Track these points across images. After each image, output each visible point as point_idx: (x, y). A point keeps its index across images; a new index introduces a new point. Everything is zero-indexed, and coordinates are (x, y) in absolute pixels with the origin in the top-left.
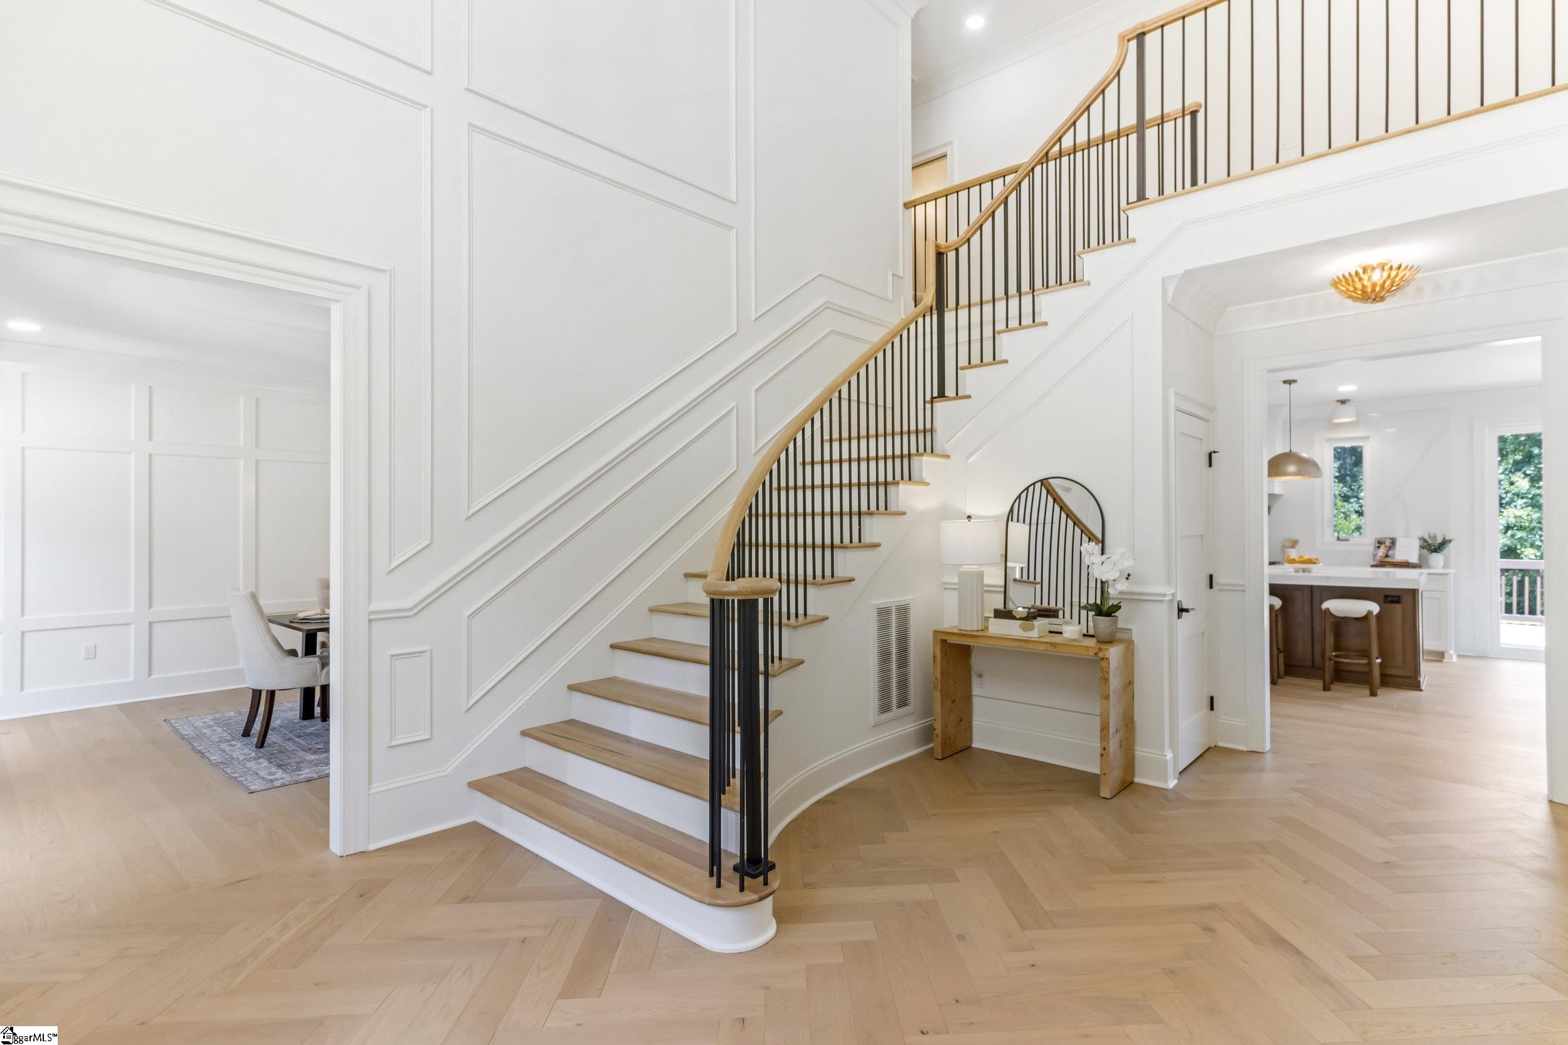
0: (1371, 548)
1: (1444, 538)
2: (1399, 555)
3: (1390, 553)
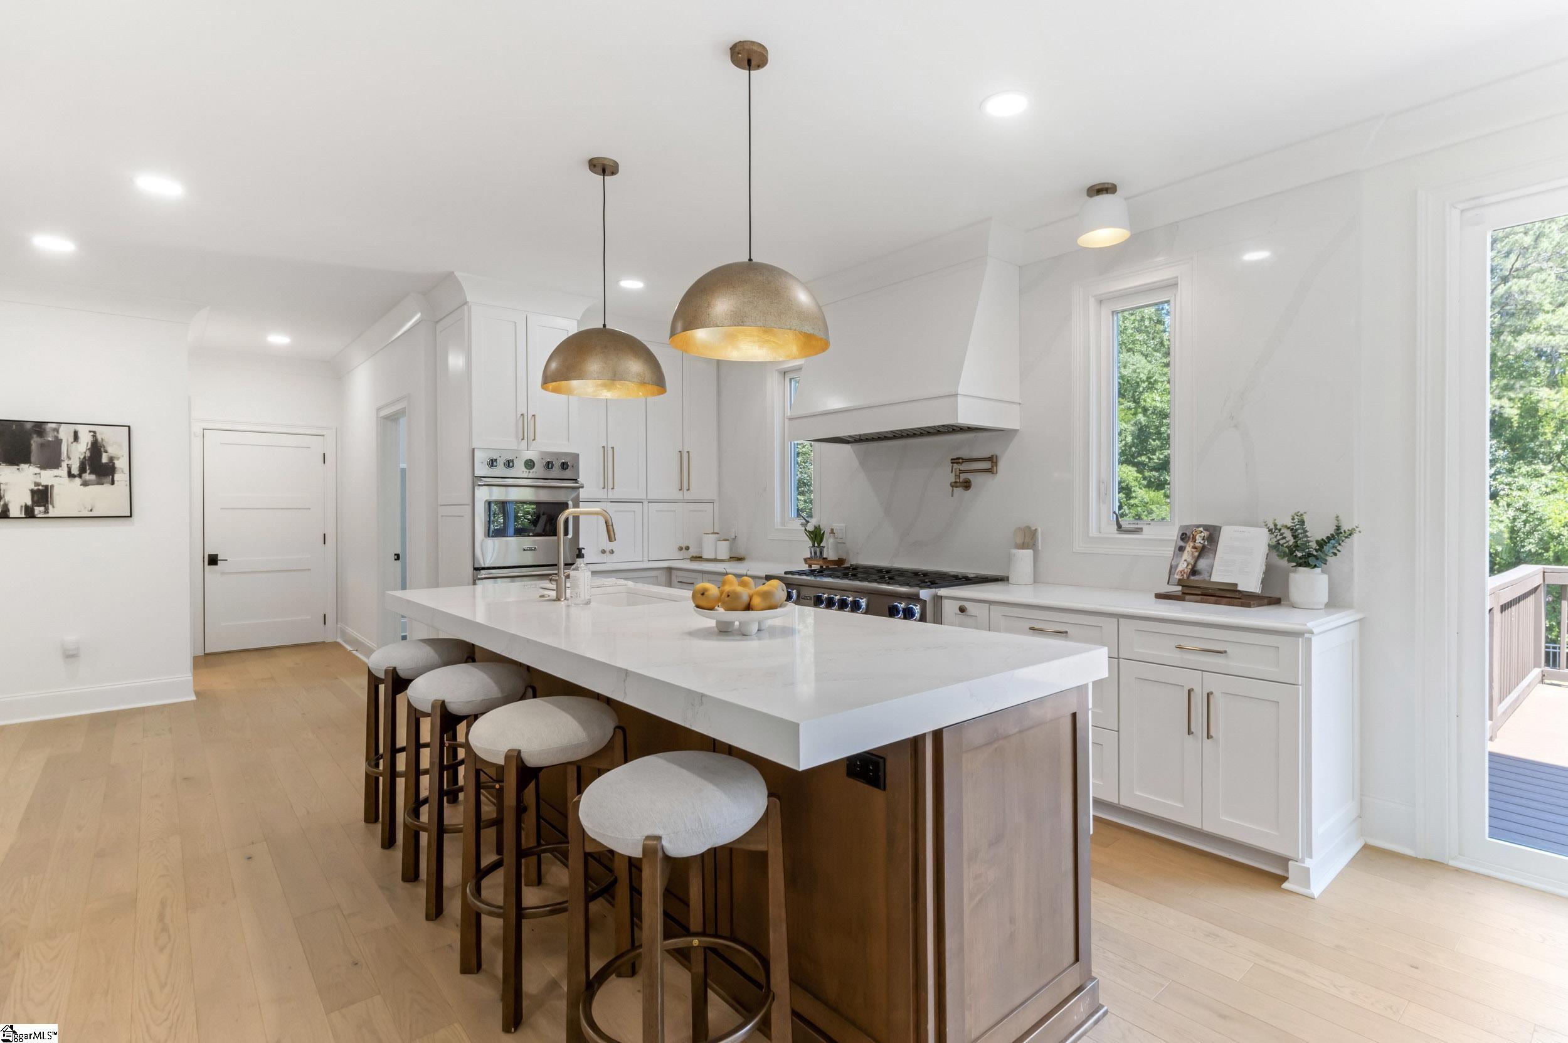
0: (1170, 550)
1: (1338, 528)
2: (1220, 572)
3: (1202, 564)
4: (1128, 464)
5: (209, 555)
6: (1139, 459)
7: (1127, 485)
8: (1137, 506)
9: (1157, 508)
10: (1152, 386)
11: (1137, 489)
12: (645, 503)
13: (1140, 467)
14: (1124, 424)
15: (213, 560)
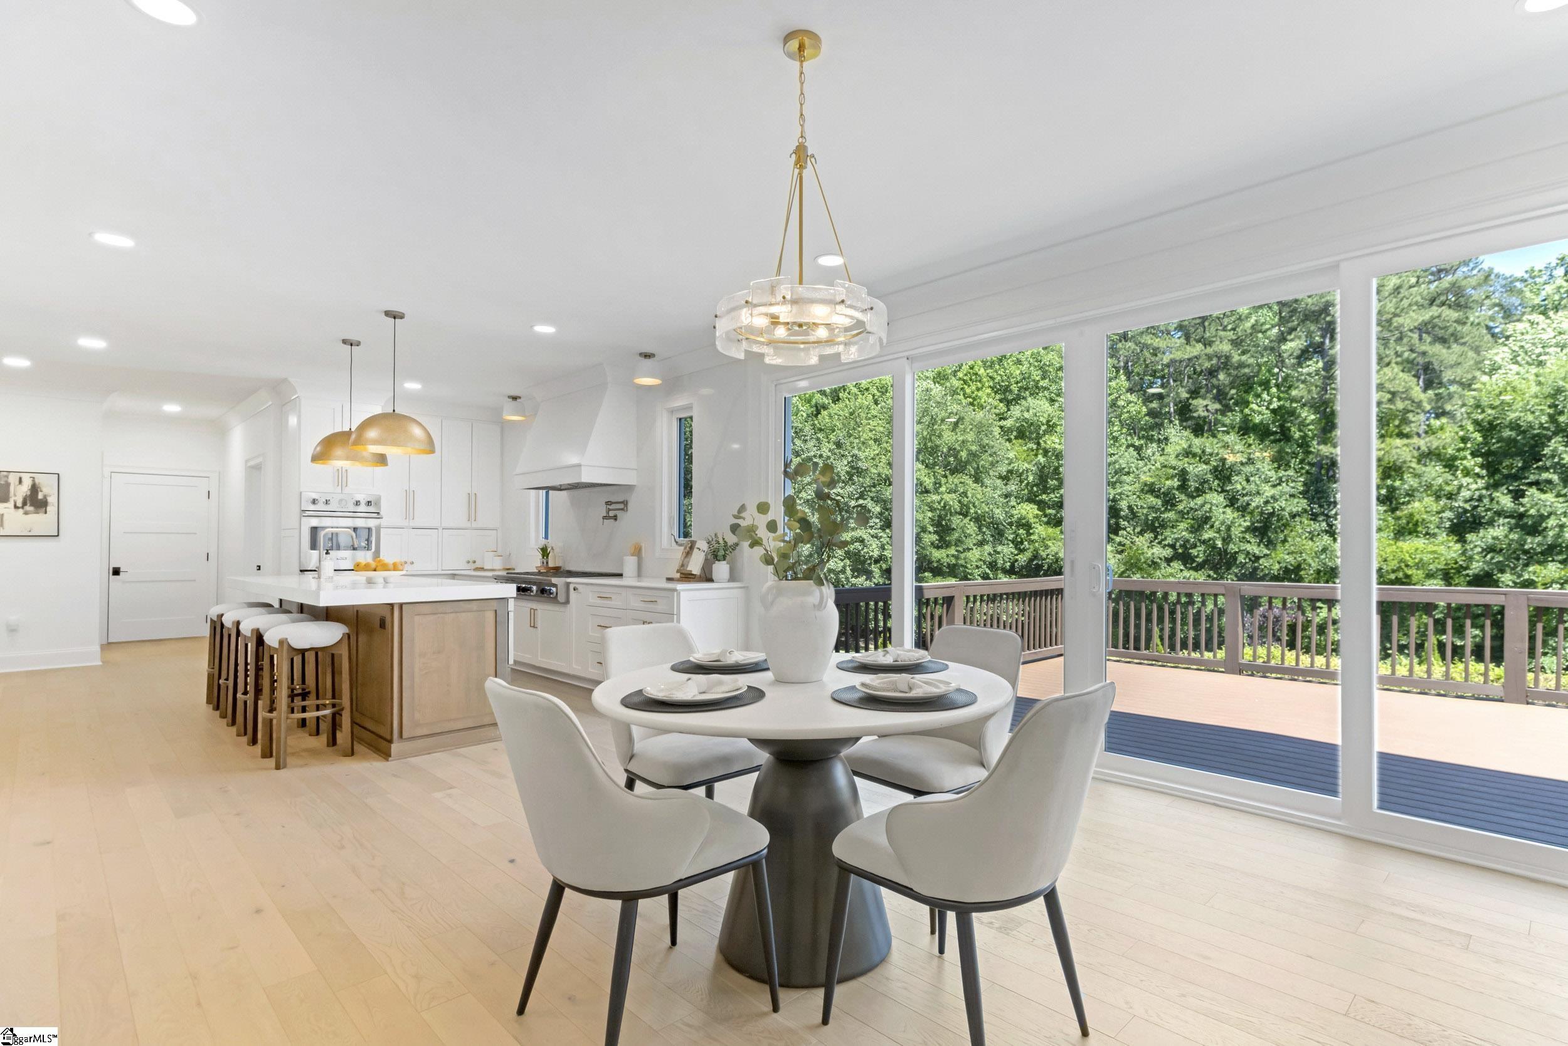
4: (1030, 502)
5: (114, 568)
6: (1040, 497)
7: (1028, 522)
8: (1037, 541)
9: (1053, 544)
10: (1051, 428)
11: (1037, 525)
12: (440, 530)
13: (1042, 505)
14: (1026, 465)
15: (116, 572)
